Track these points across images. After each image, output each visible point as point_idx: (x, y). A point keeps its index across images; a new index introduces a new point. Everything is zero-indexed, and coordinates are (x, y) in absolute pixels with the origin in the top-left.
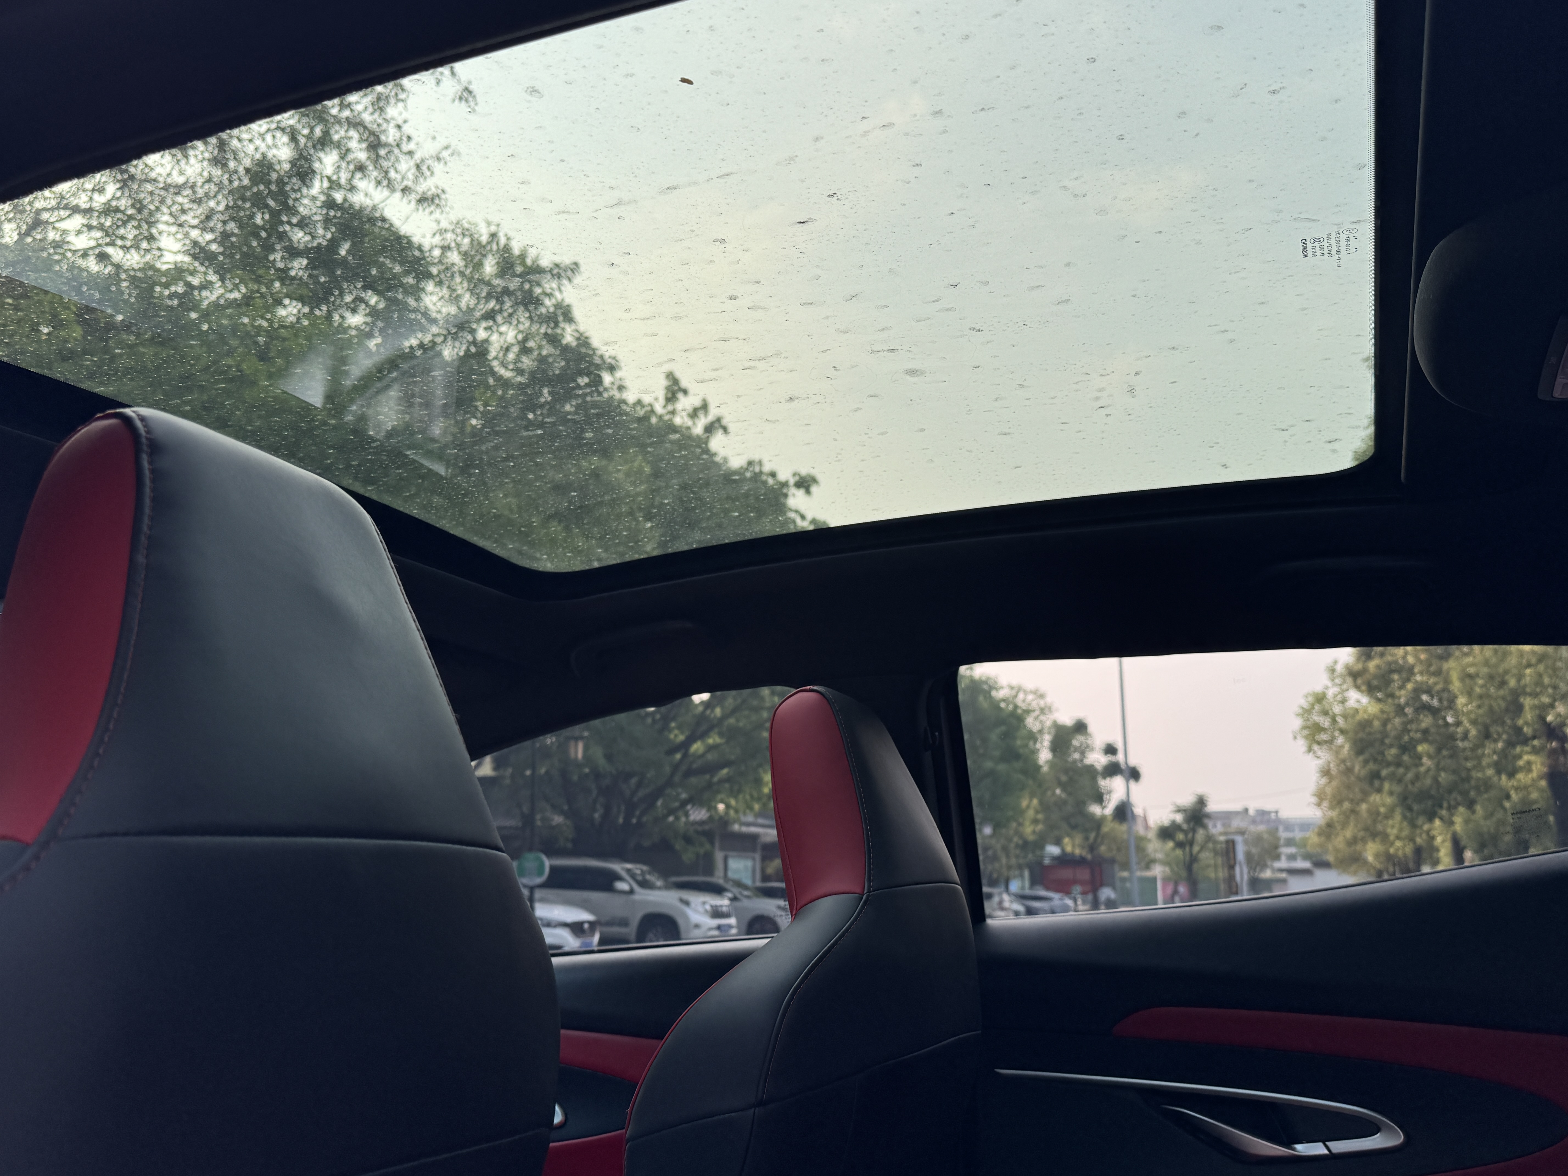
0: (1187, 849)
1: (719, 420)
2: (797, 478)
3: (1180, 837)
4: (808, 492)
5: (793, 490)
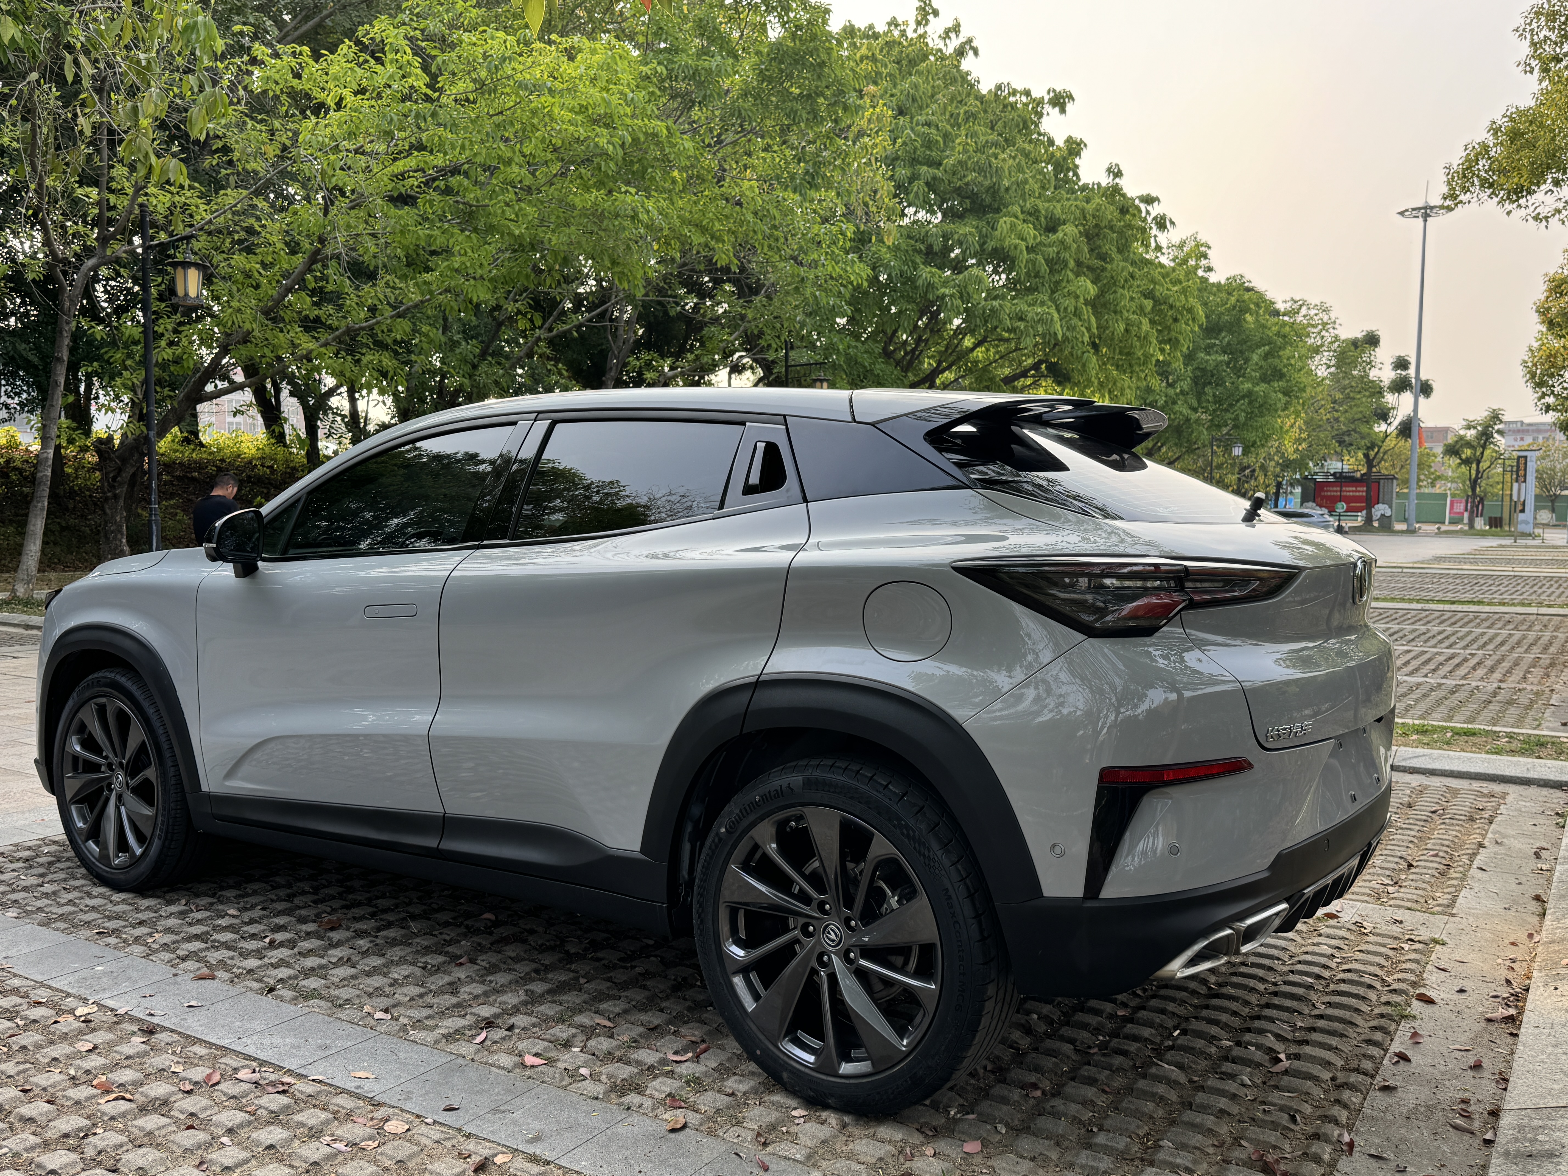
0: (1474, 466)
1: (970, 41)
2: (1052, 94)
3: (1467, 453)
4: (1063, 111)
5: (1047, 108)
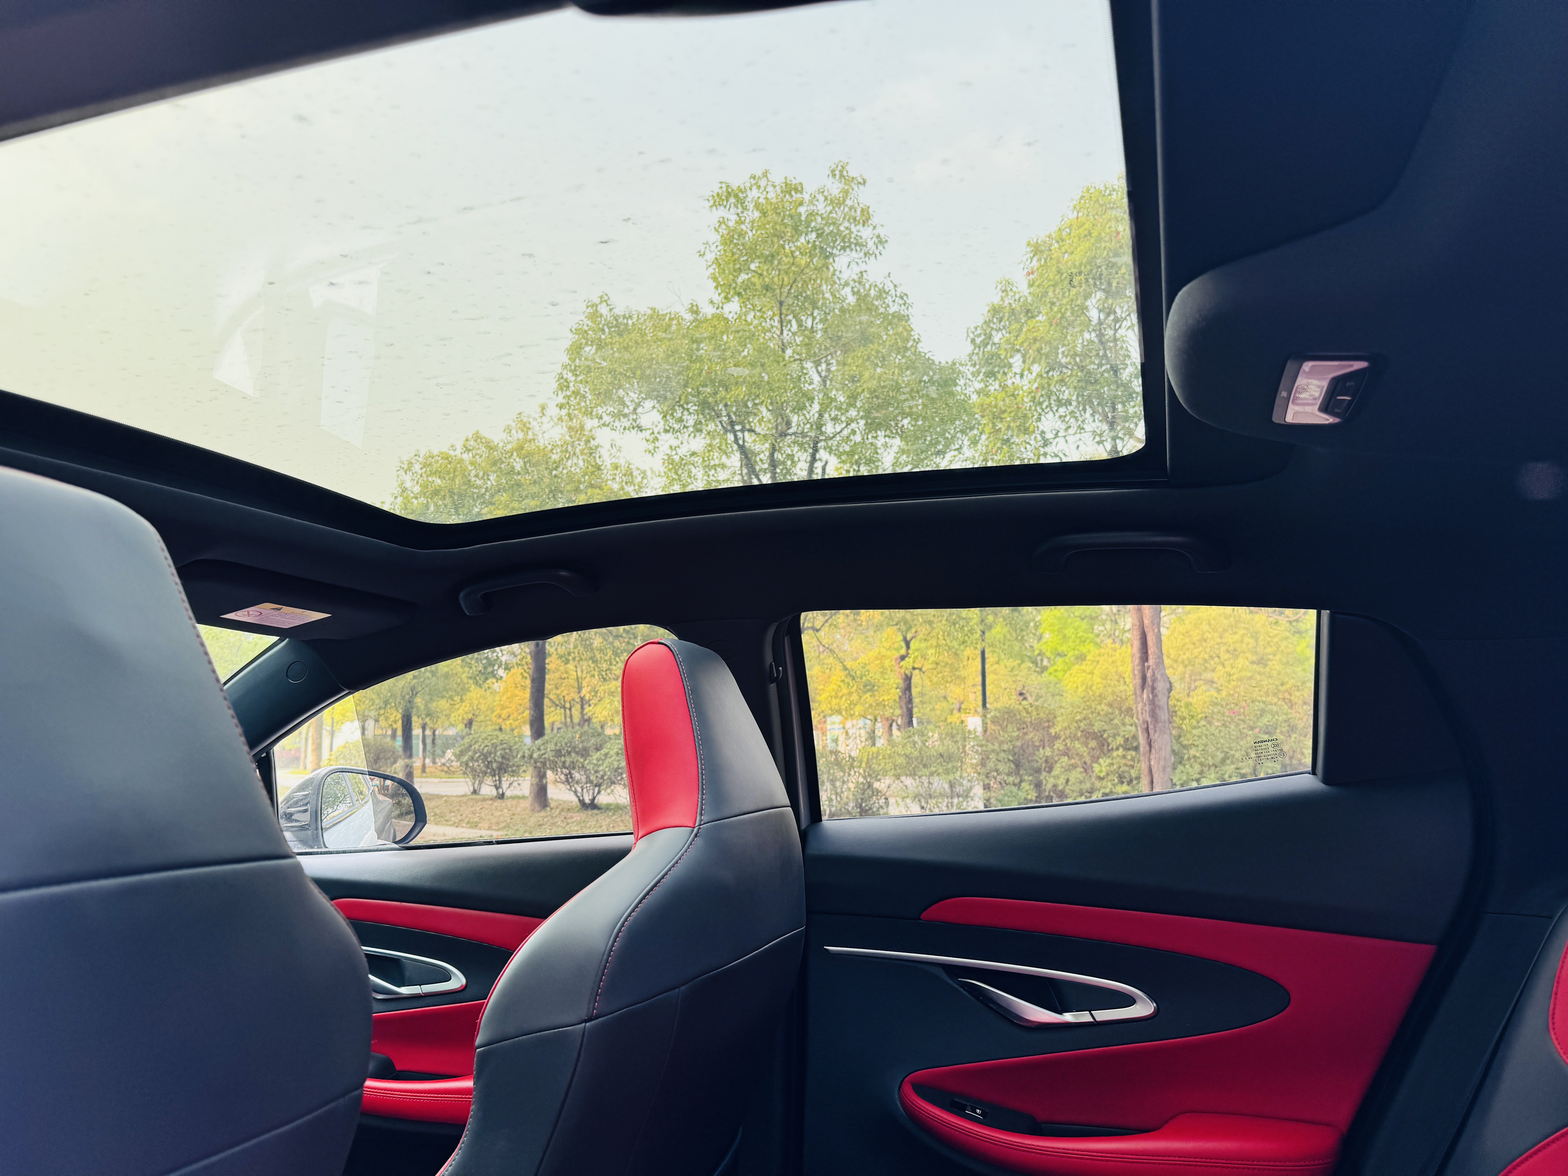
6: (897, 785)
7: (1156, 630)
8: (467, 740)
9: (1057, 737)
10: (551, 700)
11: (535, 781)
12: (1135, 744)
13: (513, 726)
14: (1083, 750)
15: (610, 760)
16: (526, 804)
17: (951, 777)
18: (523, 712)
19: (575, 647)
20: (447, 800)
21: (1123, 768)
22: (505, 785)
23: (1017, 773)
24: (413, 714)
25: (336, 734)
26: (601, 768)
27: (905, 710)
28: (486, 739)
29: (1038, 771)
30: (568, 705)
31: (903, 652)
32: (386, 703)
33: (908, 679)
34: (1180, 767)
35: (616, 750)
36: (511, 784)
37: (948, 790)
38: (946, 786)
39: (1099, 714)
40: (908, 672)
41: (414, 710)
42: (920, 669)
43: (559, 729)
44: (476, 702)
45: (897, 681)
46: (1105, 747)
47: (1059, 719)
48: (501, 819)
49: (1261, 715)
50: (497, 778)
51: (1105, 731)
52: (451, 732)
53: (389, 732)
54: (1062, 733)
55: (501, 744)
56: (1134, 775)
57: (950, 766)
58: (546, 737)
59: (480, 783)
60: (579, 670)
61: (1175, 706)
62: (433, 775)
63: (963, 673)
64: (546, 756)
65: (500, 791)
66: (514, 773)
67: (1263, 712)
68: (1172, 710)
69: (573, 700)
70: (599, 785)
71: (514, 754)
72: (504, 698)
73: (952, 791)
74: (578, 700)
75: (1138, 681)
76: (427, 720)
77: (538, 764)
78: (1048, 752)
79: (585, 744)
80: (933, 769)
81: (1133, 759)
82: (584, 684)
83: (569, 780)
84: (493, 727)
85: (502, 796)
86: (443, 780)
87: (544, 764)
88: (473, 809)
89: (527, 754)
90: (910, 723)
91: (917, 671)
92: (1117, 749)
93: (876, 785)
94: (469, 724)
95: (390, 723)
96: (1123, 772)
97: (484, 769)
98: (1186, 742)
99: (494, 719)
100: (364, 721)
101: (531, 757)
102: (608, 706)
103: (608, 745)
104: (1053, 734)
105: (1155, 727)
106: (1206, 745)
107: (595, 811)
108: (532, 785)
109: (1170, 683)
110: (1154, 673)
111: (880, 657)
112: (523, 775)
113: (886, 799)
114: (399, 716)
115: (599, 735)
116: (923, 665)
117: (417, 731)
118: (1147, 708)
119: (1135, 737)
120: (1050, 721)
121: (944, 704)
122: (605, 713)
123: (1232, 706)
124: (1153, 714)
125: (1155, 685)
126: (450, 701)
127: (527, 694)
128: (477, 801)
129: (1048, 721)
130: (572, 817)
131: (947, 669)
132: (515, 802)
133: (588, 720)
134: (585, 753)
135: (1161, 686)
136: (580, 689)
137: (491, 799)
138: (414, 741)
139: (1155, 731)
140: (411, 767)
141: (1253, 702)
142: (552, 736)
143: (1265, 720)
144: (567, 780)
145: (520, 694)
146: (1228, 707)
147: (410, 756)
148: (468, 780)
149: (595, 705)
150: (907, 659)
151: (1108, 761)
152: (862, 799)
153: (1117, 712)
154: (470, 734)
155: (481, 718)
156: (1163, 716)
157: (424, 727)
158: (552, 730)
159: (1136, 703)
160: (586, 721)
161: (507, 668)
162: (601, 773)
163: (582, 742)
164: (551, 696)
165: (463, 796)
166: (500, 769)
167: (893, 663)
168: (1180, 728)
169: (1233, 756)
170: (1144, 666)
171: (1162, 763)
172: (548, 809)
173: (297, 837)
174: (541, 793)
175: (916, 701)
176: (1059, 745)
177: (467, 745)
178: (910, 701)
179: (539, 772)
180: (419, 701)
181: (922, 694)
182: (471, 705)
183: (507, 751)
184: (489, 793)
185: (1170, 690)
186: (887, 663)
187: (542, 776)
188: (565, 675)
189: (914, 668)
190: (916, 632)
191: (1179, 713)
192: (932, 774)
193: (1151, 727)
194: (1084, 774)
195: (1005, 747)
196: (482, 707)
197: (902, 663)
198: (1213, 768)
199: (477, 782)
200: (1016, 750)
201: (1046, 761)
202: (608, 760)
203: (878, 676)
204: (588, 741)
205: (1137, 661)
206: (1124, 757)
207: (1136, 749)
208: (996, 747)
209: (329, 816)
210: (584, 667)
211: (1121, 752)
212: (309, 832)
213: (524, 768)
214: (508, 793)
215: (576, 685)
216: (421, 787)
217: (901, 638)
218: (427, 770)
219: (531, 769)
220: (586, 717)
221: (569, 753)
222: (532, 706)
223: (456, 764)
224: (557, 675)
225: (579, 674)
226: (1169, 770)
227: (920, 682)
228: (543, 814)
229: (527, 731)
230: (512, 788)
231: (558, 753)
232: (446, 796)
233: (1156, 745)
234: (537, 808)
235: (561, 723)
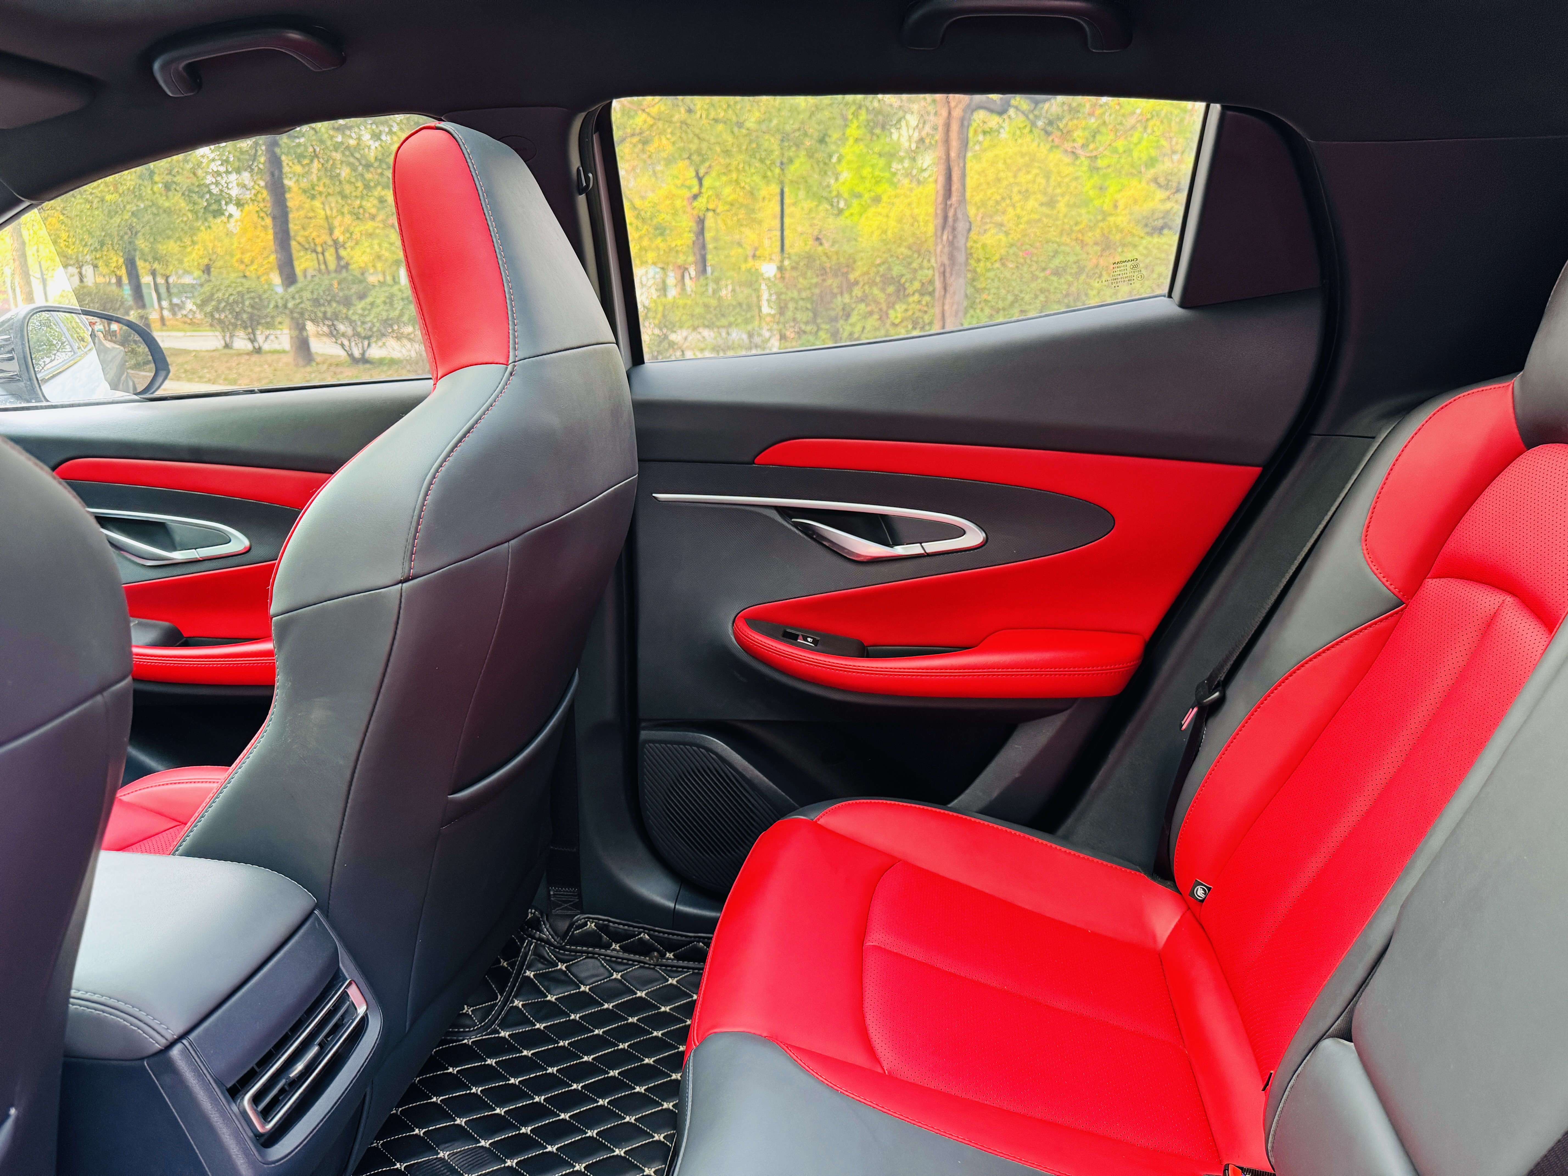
6: (693, 337)
7: (961, 165)
8: (207, 288)
9: (856, 283)
10: (299, 243)
11: (295, 333)
12: (930, 289)
13: (259, 273)
14: (881, 296)
15: (378, 310)
16: (288, 359)
17: (749, 327)
18: (268, 257)
19: (319, 179)
20: (197, 355)
21: (918, 314)
22: (260, 338)
23: (814, 320)
24: (137, 259)
25: (48, 283)
26: (368, 319)
27: (698, 257)
28: (229, 286)
29: (835, 320)
30: (319, 249)
31: (695, 190)
32: (102, 244)
33: (701, 222)
34: (971, 312)
35: (383, 299)
36: (267, 337)
37: (746, 341)
38: (745, 337)
39: (898, 257)
40: (701, 214)
41: (138, 253)
42: (714, 211)
43: (313, 276)
44: (210, 245)
45: (690, 224)
46: (902, 293)
47: (859, 263)
48: (262, 375)
49: (1054, 256)
50: (250, 330)
51: (902, 276)
52: (187, 280)
53: (114, 280)
54: (861, 279)
55: (248, 292)
56: (927, 321)
57: (749, 315)
58: (299, 285)
59: (232, 336)
60: (327, 208)
61: (972, 247)
62: (174, 328)
63: (759, 216)
64: (302, 305)
65: (256, 345)
66: (270, 326)
67: (1056, 252)
68: (969, 252)
69: (325, 243)
70: (368, 338)
71: (266, 303)
72: (243, 240)
73: (751, 342)
74: (330, 242)
75: (940, 220)
76: (156, 266)
77: (295, 315)
78: (847, 299)
79: (346, 292)
80: (732, 319)
81: (927, 305)
82: (336, 223)
83: (334, 334)
84: (236, 275)
85: (258, 351)
86: (188, 334)
87: (302, 314)
88: (228, 365)
89: (280, 304)
90: (704, 271)
91: (710, 214)
92: (913, 294)
93: (673, 337)
94: (207, 270)
95: (112, 269)
96: (917, 318)
97: (233, 321)
98: (979, 286)
99: (236, 265)
100: (81, 267)
101: (285, 306)
102: (368, 250)
103: (373, 293)
104: (852, 281)
105: (951, 270)
106: (998, 288)
107: (368, 366)
108: (291, 338)
109: (970, 223)
110: (955, 211)
111: (671, 196)
112: (280, 327)
113: (683, 352)
114: (121, 260)
115: (361, 282)
116: (717, 206)
117: (146, 280)
118: (946, 250)
119: (931, 282)
120: (850, 265)
121: (740, 250)
122: (365, 258)
123: (1028, 247)
124: (952, 257)
125: (956, 225)
126: (178, 243)
127: (270, 236)
128: (232, 356)
129: (848, 266)
130: (341, 373)
131: (743, 211)
132: (275, 357)
133: (346, 266)
134: (347, 302)
135: (961, 226)
136: (331, 231)
137: (248, 354)
138: (145, 291)
139: (951, 275)
140: (147, 319)
141: (1047, 242)
142: (306, 283)
143: (1056, 262)
144: (331, 333)
145: (262, 235)
146: (1024, 248)
147: (144, 306)
148: (217, 333)
149: (352, 248)
150: (700, 199)
151: (904, 307)
152: (658, 352)
153: (916, 255)
154: (210, 281)
155: (220, 263)
156: (961, 258)
157: (154, 273)
158: (305, 276)
159: (936, 244)
160: (343, 266)
161: (239, 204)
162: (369, 325)
163: (342, 289)
164: (299, 239)
165: (214, 351)
166: (251, 318)
167: (685, 203)
168: (975, 271)
169: (1022, 299)
170: (946, 204)
171: (955, 307)
172: (314, 364)
173: (7, 390)
174: (303, 346)
175: (710, 246)
176: (857, 292)
177: (208, 294)
178: (704, 247)
179: (298, 324)
180: (141, 243)
181: (716, 239)
182: (205, 248)
183: (257, 300)
184: (243, 347)
185: (970, 230)
186: (678, 203)
187: (302, 328)
188: (311, 214)
189: (708, 210)
190: (710, 167)
191: (975, 256)
192: (730, 325)
193: (948, 270)
194: (879, 322)
195: (804, 295)
196: (219, 250)
197: (695, 204)
198: (1001, 312)
199: (228, 335)
200: (815, 298)
201: (843, 309)
202: (375, 311)
203: (669, 218)
204: (349, 289)
205: (940, 199)
206: (919, 302)
207: (931, 294)
208: (795, 294)
209: (45, 366)
210: (333, 205)
211: (916, 297)
212: (22, 384)
213: (279, 319)
214: (266, 347)
215: (326, 225)
216: (163, 341)
217: (693, 174)
218: (167, 323)
219: (287, 321)
220: (342, 263)
221: (329, 302)
222: (278, 248)
223: (199, 316)
224: (302, 213)
225: (329, 212)
226: (961, 314)
227: (713, 225)
228: (309, 369)
229: (276, 279)
230: (269, 341)
231: (316, 302)
232: (194, 351)
233: (951, 290)
234: (301, 362)
235: (315, 270)
